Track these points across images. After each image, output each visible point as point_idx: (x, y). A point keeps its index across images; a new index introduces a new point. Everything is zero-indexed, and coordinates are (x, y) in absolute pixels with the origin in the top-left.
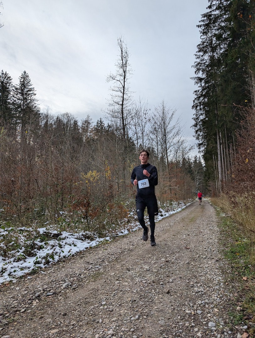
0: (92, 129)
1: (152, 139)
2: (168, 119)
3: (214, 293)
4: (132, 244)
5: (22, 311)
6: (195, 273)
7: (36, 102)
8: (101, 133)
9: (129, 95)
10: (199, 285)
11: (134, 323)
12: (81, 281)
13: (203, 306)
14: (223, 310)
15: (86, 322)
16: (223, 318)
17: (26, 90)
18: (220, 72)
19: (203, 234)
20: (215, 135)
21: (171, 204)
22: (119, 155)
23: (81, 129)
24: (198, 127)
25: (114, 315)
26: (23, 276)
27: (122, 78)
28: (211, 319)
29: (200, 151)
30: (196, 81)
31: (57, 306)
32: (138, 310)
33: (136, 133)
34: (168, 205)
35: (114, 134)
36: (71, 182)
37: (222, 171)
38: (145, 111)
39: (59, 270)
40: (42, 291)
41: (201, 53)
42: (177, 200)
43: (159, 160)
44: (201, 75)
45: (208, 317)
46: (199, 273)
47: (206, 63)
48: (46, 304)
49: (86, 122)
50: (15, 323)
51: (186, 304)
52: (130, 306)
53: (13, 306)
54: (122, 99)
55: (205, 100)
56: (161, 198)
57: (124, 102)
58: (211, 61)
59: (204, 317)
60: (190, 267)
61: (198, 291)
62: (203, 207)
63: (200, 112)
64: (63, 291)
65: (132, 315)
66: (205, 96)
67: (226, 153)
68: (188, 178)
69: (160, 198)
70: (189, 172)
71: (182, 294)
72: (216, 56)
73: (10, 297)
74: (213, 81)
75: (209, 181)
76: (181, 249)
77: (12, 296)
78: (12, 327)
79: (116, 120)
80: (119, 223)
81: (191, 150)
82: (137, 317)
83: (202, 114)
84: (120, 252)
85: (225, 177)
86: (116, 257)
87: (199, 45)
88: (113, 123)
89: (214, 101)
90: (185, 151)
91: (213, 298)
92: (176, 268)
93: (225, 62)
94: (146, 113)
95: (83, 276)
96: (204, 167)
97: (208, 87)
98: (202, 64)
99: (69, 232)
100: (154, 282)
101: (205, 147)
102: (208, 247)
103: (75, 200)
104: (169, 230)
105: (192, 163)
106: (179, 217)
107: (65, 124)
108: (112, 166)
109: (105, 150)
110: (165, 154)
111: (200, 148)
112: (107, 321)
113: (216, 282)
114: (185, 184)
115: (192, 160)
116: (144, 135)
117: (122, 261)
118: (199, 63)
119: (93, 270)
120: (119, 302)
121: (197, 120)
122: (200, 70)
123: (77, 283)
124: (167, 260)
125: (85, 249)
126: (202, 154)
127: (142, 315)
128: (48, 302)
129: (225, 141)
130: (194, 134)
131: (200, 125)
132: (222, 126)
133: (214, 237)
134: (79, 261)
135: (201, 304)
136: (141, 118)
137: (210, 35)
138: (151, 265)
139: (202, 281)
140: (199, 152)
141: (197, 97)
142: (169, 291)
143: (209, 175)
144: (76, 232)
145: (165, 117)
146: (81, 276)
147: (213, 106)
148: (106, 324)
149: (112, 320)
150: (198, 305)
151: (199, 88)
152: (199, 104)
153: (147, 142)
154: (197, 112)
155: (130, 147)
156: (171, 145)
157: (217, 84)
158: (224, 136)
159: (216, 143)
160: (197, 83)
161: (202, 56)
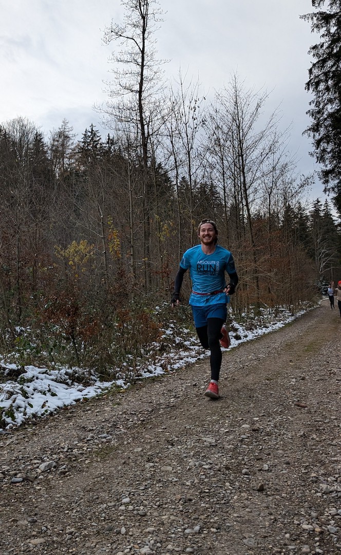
1: (210, 164)
2: (247, 118)
12: (74, 460)
21: (259, 313)
22: (136, 203)
23: (49, 152)
24: (322, 131)
30: (316, 22)
31: (34, 500)
33: (173, 153)
35: (123, 158)
36: (35, 265)
38: (193, 102)
40: (1, 476)
42: (273, 303)
43: (229, 213)
48: (13, 497)
51: (302, 513)
52: (181, 509)
55: (338, 67)
56: (235, 301)
61: (328, 491)
63: (326, 96)
64: (42, 477)
66: (338, 57)
71: (291, 494)
79: (127, 127)
80: (142, 351)
81: (306, 188)
90: (289, 191)
94: (195, 107)
95: (77, 452)
100: (228, 469)
107: (16, 143)
108: (120, 229)
109: (103, 194)
110: (242, 198)
111: (327, 181)
115: (309, 210)
116: (193, 157)
121: (318, 116)
123: (67, 463)
124: (255, 427)
130: (313, 149)
135: (335, 515)
136: (184, 118)
141: (318, 62)
142: (262, 486)
145: (240, 114)
146: (72, 451)
150: (328, 516)
151: (323, 40)
152: (323, 78)
153: (200, 172)
154: (319, 97)
155: (160, 186)
156: (256, 178)
160: (317, 27)
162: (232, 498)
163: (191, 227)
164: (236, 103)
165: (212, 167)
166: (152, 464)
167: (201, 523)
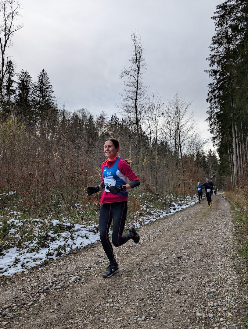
0: (107, 124)
1: (165, 133)
2: (181, 113)
3: (228, 294)
4: (143, 237)
5: (28, 305)
6: (208, 272)
7: (53, 99)
8: (116, 128)
9: (143, 90)
10: (211, 285)
11: (140, 324)
12: (89, 275)
13: (215, 308)
14: (237, 314)
15: (91, 320)
16: (237, 323)
17: (44, 87)
18: (236, 64)
19: (217, 230)
20: (230, 128)
21: (185, 198)
22: (133, 149)
23: (96, 124)
24: (213, 120)
25: (120, 314)
26: (35, 267)
27: (136, 73)
28: (224, 324)
29: (215, 144)
30: (211, 73)
31: (63, 301)
32: (145, 309)
33: (149, 127)
34: (182, 199)
35: (128, 128)
36: (86, 175)
37: (237, 165)
38: (159, 105)
39: (70, 263)
40: (51, 284)
41: (216, 46)
42: (191, 193)
43: (173, 154)
44: (215, 67)
45: (220, 322)
46: (212, 272)
47: (221, 55)
48: (53, 298)
49: (101, 117)
50: (21, 318)
51: (197, 305)
52: (137, 305)
53: (21, 298)
54: (136, 94)
55: (220, 93)
56: (175, 192)
57: (138, 97)
58: (226, 52)
59: (216, 321)
60: (203, 264)
61: (210, 292)
62: (217, 202)
63: (215, 105)
64: (71, 285)
65: (139, 315)
66: (220, 89)
67: (241, 146)
68: (202, 171)
69: (173, 192)
70: (203, 166)
71: (192, 294)
72: (232, 47)
73: (20, 289)
74: (228, 73)
75: (223, 175)
76: (193, 245)
77: (21, 288)
78: (17, 321)
79: (130, 115)
80: (132, 216)
81: (205, 144)
82: (144, 317)
83: (216, 107)
84: (131, 246)
85: (241, 170)
86: (126, 251)
87: (214, 37)
88: (127, 117)
89: (229, 94)
90: (199, 145)
91: (226, 300)
92: (187, 265)
93: (241, 53)
94: (159, 107)
95: (92, 270)
96: (219, 160)
97: (223, 79)
98: (216, 56)
99: (83, 225)
100: (163, 280)
101: (220, 140)
102: (222, 243)
104: (181, 224)
105: (206, 156)
107: (81, 120)
110: (178, 148)
111: (214, 142)
112: (112, 320)
113: (230, 282)
114: (199, 178)
115: (207, 154)
117: (133, 255)
118: (214, 56)
119: (103, 263)
120: (126, 300)
121: (211, 114)
122: (215, 62)
123: (85, 277)
124: (178, 256)
125: (97, 242)
126: (217, 148)
127: (149, 315)
128: (55, 296)
129: (241, 134)
130: (209, 127)
131: (214, 118)
132: (237, 119)
133: (228, 232)
134: (90, 254)
135: (213, 306)
136: (154, 112)
137: (225, 26)
138: (161, 260)
139: (214, 280)
140: (213, 146)
141: (211, 91)
142: (179, 290)
143: (224, 169)
144: (89, 225)
145: (179, 111)
146: (90, 269)
147: (228, 99)
148: (111, 323)
149: (118, 319)
150: (209, 307)
151: (214, 81)
152: (213, 97)
153: (161, 136)
154: (212, 105)
155: (143, 141)
156: (185, 139)
157: (233, 76)
158: (239, 129)
159: (232, 136)
160: (211, 75)
161: (217, 48)
163: (157, 159)
164: (177, 106)
165: (166, 134)
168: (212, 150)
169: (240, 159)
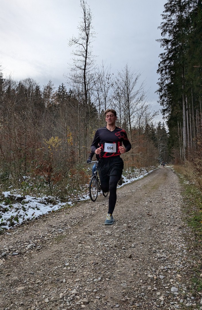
0: (54, 95)
2: (131, 84)
4: (94, 209)
6: (158, 240)
8: (63, 99)
9: (92, 59)
18: (188, 33)
19: (166, 202)
20: (181, 100)
21: (133, 171)
22: (81, 121)
23: (42, 95)
24: (163, 92)
27: (85, 41)
29: (165, 117)
30: (162, 43)
33: (98, 98)
34: (130, 172)
35: (76, 100)
36: (34, 147)
37: (187, 138)
38: (108, 75)
41: (169, 13)
42: (139, 167)
43: (122, 126)
44: (167, 36)
46: (162, 240)
47: (174, 24)
49: (48, 87)
55: (171, 64)
57: (87, 67)
58: (179, 21)
60: (153, 233)
62: (166, 175)
63: (165, 76)
66: (171, 59)
67: (191, 119)
68: (151, 145)
70: (152, 139)
72: (184, 15)
74: (180, 42)
75: (172, 149)
76: (143, 216)
79: (78, 85)
80: (81, 188)
81: (155, 116)
84: (82, 216)
86: (78, 221)
87: (166, 4)
88: (75, 88)
89: (181, 64)
90: (148, 117)
92: (138, 234)
93: (194, 22)
94: (108, 78)
96: (168, 133)
97: (175, 49)
98: (169, 24)
101: (170, 113)
102: (171, 214)
103: (37, 165)
104: (130, 196)
105: (155, 129)
106: (141, 184)
107: (27, 90)
108: (74, 132)
109: (66, 116)
110: (128, 120)
111: (164, 114)
114: (148, 151)
115: (156, 126)
116: (107, 100)
117: (84, 225)
118: (166, 24)
121: (161, 85)
122: (166, 31)
124: (129, 225)
125: (48, 213)
126: (166, 120)
129: (191, 106)
130: (159, 99)
131: (165, 90)
132: (188, 91)
133: (177, 204)
136: (103, 83)
138: (113, 229)
140: (163, 118)
141: (162, 61)
143: (173, 142)
144: (40, 197)
145: (128, 82)
147: (179, 70)
151: (165, 51)
152: (164, 68)
154: (162, 76)
155: (92, 113)
156: (134, 111)
157: (185, 46)
158: (190, 102)
159: (182, 109)
160: (163, 45)
161: (170, 16)
162: (117, 262)
164: (127, 77)
165: (115, 105)
166: (81, 245)
167: (101, 276)
168: (162, 123)
169: (189, 132)
